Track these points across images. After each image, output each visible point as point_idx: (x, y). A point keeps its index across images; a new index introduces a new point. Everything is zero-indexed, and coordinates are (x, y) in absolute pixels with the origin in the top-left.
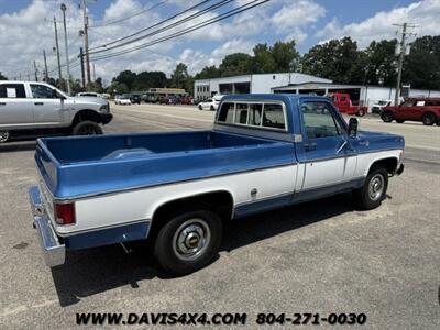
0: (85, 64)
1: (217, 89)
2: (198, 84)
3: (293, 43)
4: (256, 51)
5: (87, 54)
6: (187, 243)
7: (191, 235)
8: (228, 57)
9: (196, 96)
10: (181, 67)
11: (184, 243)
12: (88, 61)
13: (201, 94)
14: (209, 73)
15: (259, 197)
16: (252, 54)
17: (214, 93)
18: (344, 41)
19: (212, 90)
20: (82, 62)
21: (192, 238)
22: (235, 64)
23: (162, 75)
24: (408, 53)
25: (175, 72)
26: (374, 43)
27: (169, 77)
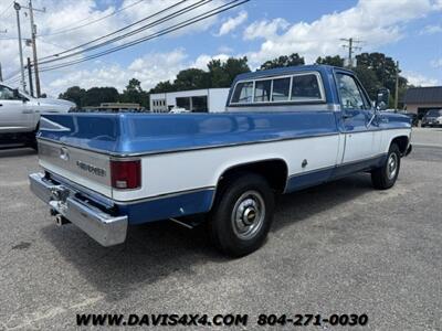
0: (33, 75)
1: (174, 103)
2: (153, 97)
3: (245, 59)
4: (210, 66)
5: (36, 64)
6: (245, 219)
7: (248, 211)
8: (182, 73)
9: (152, 110)
10: (134, 82)
11: (242, 218)
12: (37, 72)
13: (156, 108)
14: (164, 88)
15: (308, 168)
16: (207, 70)
17: (171, 107)
18: (292, 57)
19: (168, 104)
20: (30, 73)
21: (249, 214)
22: (189, 79)
23: (113, 90)
24: (355, 65)
25: (128, 87)
26: (320, 59)
27: (121, 92)
